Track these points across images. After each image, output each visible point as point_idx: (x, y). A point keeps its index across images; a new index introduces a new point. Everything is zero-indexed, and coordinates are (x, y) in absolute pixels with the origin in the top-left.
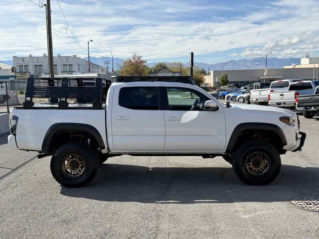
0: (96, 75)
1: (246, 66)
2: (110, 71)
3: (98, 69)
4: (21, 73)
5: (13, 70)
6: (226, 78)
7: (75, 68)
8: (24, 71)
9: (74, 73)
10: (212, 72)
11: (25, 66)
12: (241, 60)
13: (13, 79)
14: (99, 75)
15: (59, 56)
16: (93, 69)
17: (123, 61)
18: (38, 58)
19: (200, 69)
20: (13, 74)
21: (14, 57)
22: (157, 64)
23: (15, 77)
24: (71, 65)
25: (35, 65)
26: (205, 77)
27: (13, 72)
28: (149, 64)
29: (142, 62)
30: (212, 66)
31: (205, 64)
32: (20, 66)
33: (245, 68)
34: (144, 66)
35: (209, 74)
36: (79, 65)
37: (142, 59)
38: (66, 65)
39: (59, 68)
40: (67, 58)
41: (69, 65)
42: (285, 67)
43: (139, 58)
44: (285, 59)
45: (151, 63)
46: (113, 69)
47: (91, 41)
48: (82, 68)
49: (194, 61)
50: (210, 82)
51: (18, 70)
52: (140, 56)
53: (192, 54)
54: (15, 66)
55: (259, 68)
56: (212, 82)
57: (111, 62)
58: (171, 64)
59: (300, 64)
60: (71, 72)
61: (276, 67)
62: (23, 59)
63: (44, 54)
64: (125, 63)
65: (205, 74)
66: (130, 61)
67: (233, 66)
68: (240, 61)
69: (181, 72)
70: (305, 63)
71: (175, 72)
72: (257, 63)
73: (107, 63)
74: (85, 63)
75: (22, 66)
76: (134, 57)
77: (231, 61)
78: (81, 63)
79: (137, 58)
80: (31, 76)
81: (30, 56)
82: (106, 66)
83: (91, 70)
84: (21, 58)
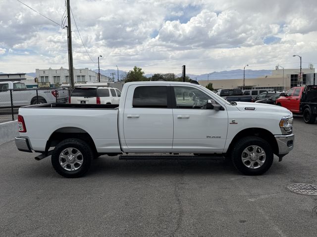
0: (105, 84)
1: (226, 76)
3: (106, 79)
4: (42, 83)
5: (36, 80)
6: (211, 87)
7: (87, 78)
8: (45, 81)
11: (46, 77)
13: (36, 88)
14: (108, 84)
16: (102, 79)
17: (125, 73)
18: (56, 70)
19: (189, 79)
20: (36, 84)
21: (37, 70)
23: (37, 86)
24: (84, 76)
25: (54, 77)
27: (35, 82)
28: (147, 75)
29: (142, 73)
30: (198, 76)
31: (193, 75)
32: (41, 77)
33: (226, 78)
36: (90, 76)
37: (142, 71)
40: (81, 70)
43: (139, 70)
44: (259, 71)
45: (149, 75)
46: (118, 79)
47: (101, 56)
48: (92, 78)
49: (186, 73)
51: (40, 80)
52: (140, 68)
53: (184, 66)
54: (38, 77)
57: (117, 74)
58: (165, 75)
60: (86, 83)
61: (252, 77)
62: (44, 71)
63: (62, 67)
64: (128, 75)
66: (132, 72)
67: (216, 77)
68: (221, 73)
72: (235, 74)
73: (113, 74)
74: (95, 74)
75: (43, 77)
76: (135, 69)
77: (215, 72)
78: (92, 74)
79: (137, 70)
80: (50, 85)
81: (50, 69)
82: (111, 77)
83: (100, 80)
84: (42, 70)
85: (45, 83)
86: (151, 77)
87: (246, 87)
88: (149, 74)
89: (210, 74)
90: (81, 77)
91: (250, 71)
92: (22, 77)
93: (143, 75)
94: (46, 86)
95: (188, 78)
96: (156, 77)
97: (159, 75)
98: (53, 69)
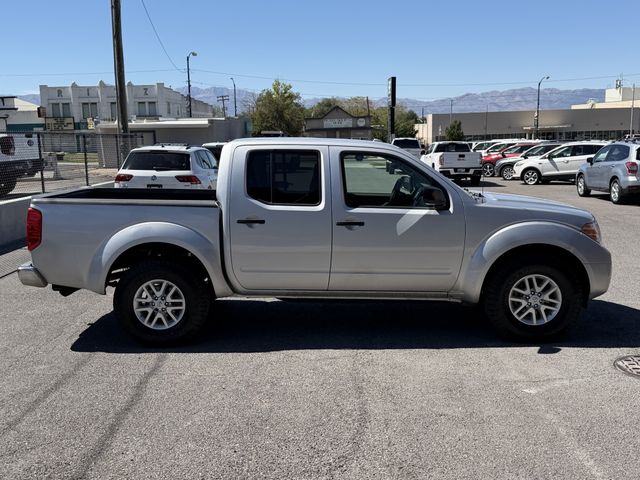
0: (204, 122)
1: (496, 105)
2: (231, 114)
3: (207, 111)
4: (55, 118)
5: (40, 112)
6: (458, 129)
7: (161, 108)
8: (62, 115)
9: (160, 119)
10: (430, 118)
11: (64, 104)
12: (487, 93)
13: (41, 130)
14: (211, 121)
15: (130, 85)
16: (196, 110)
17: (253, 94)
18: (88, 89)
19: (409, 109)
20: (41, 121)
21: (43, 88)
22: (320, 101)
23: (44, 126)
24: (154, 103)
25: (84, 104)
26: (416, 127)
27: (39, 116)
29: (291, 97)
30: (430, 105)
31: (415, 102)
32: (53, 104)
33: (495, 109)
34: (296, 104)
35: (424, 120)
36: (169, 104)
37: (294, 91)
38: (144, 103)
39: (130, 109)
40: (146, 89)
41: (150, 103)
42: (574, 107)
43: (286, 89)
44: (574, 92)
45: (309, 100)
46: (236, 111)
47: (194, 54)
48: (174, 108)
50: (425, 136)
51: (49, 111)
52: (287, 84)
53: (394, 80)
54: (45, 105)
55: (521, 109)
56: (430, 136)
57: (231, 98)
58: (348, 102)
59: (604, 101)
60: (158, 120)
61: (557, 106)
62: (60, 91)
63: (101, 82)
64: (259, 100)
65: (417, 122)
66: (269, 94)
67: (471, 105)
68: (484, 95)
69: (369, 116)
70: (613, 100)
71: (358, 118)
72: (518, 99)
73: (223, 99)
74: (180, 98)
75: (58, 104)
76: (277, 85)
77: (467, 95)
78: (173, 98)
79: (281, 90)
80: (75, 124)
81: (74, 86)
82: (220, 105)
83: (193, 112)
84: (55, 88)
86: (316, 105)
88: (311, 98)
89: (457, 99)
90: (147, 104)
91: (552, 91)
92: (8, 104)
93: (295, 101)
96: (331, 108)
97: (334, 100)
98: (80, 85)
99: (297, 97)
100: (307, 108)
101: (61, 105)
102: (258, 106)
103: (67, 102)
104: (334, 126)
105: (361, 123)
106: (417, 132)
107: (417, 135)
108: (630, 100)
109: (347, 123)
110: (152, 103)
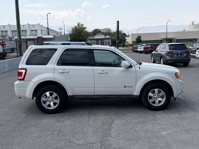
0: (52, 37)
2: (63, 34)
3: (55, 33)
4: (3, 36)
6: (140, 38)
7: (39, 32)
8: (5, 35)
11: (5, 31)
14: (54, 36)
15: (28, 24)
16: (51, 33)
18: (14, 26)
19: (123, 33)
22: (94, 30)
24: (37, 30)
25: (12, 31)
29: (84, 28)
35: (129, 36)
36: (42, 30)
37: (84, 26)
38: (33, 30)
39: (28, 33)
40: (34, 26)
41: (35, 30)
46: (64, 33)
48: (44, 32)
50: (129, 41)
51: (1, 34)
52: (82, 24)
53: (118, 22)
56: (131, 41)
57: (63, 29)
58: (103, 30)
62: (4, 27)
64: (73, 29)
65: (126, 36)
66: (76, 27)
69: (110, 35)
70: (191, 28)
71: (106, 35)
73: (61, 29)
74: (46, 29)
75: (3, 31)
76: (78, 25)
78: (43, 29)
79: (80, 26)
80: (9, 38)
81: (9, 25)
82: (60, 31)
83: (49, 33)
84: (2, 26)
85: (5, 37)
87: (168, 38)
89: (139, 29)
90: (34, 31)
93: (85, 30)
94: (6, 38)
95: (121, 32)
96: (96, 32)
97: (98, 29)
98: (11, 25)
99: (86, 28)
100: (89, 32)
101: (4, 31)
102: (72, 31)
103: (6, 30)
104: (98, 38)
105: (107, 37)
106: (126, 39)
107: (126, 41)
108: (197, 28)
109: (103, 37)
110: (36, 30)
